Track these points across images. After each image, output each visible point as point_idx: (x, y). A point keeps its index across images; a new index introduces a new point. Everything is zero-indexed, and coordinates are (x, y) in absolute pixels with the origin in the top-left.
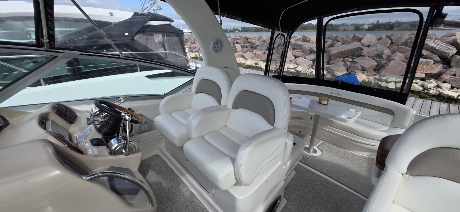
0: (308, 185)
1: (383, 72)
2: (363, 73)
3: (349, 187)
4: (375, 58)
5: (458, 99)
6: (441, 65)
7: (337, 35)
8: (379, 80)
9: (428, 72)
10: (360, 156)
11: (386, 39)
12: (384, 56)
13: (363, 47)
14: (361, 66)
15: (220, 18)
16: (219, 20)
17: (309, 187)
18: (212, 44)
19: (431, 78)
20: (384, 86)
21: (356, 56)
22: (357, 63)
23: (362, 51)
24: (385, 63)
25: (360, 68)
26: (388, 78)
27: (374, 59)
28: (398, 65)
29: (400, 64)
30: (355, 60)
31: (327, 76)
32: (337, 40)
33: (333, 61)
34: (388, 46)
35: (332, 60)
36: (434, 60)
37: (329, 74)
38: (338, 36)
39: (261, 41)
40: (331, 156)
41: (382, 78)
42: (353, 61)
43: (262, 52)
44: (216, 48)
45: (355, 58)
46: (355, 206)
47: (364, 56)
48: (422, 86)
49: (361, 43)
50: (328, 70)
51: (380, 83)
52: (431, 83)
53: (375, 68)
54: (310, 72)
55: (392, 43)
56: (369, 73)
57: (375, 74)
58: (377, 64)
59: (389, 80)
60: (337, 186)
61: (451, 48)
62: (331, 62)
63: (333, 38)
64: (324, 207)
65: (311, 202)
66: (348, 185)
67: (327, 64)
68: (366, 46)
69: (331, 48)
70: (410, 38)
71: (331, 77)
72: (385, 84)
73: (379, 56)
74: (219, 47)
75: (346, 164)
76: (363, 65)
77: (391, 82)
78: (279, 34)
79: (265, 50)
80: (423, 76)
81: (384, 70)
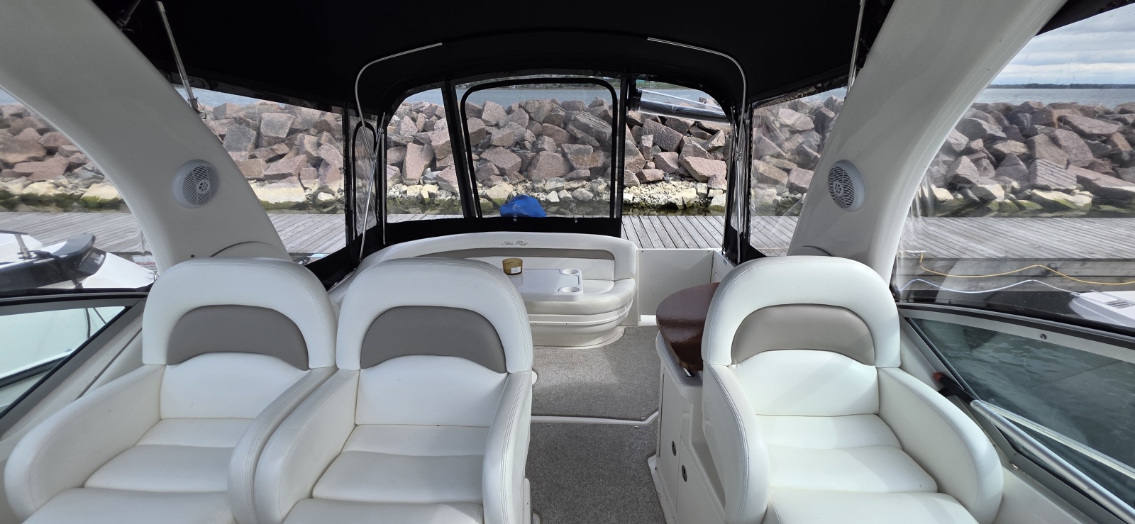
0: (553, 454)
1: (535, 173)
2: (505, 180)
3: (611, 416)
4: (515, 149)
5: (633, 204)
6: (603, 153)
7: (434, 105)
8: (534, 190)
9: (592, 166)
10: (593, 349)
11: (520, 111)
12: (528, 145)
13: (488, 129)
14: (497, 167)
15: (190, 94)
16: (186, 97)
17: (558, 460)
18: (179, 180)
19: (597, 176)
20: (544, 199)
21: (481, 148)
22: (489, 161)
23: (490, 137)
24: (533, 158)
25: (497, 171)
26: (544, 185)
27: (513, 151)
28: (551, 159)
29: (553, 157)
30: (483, 156)
31: (440, 196)
32: (436, 115)
33: (442, 162)
34: (527, 124)
35: (439, 160)
36: (593, 146)
37: (444, 191)
38: (437, 107)
39: (226, 121)
40: (555, 371)
41: (536, 186)
42: (481, 159)
43: (244, 153)
44: (199, 191)
45: (482, 152)
46: (635, 445)
47: (496, 146)
48: (592, 190)
49: (483, 120)
50: (439, 183)
51: (535, 194)
52: (600, 183)
53: (521, 168)
54: (400, 193)
55: (531, 119)
56: (514, 180)
57: (523, 179)
58: (522, 160)
59: (547, 188)
60: (595, 425)
61: (604, 124)
62: (438, 165)
63: (426, 109)
64: (599, 479)
65: (577, 486)
66: (607, 415)
67: (432, 171)
68: (492, 126)
69: (430, 133)
70: (553, 108)
71: (449, 197)
72: (544, 196)
73: (519, 144)
74: (209, 188)
75: (584, 376)
76: (501, 166)
77: (551, 190)
78: (359, 125)
79: (250, 146)
80: (588, 173)
81: (535, 171)
